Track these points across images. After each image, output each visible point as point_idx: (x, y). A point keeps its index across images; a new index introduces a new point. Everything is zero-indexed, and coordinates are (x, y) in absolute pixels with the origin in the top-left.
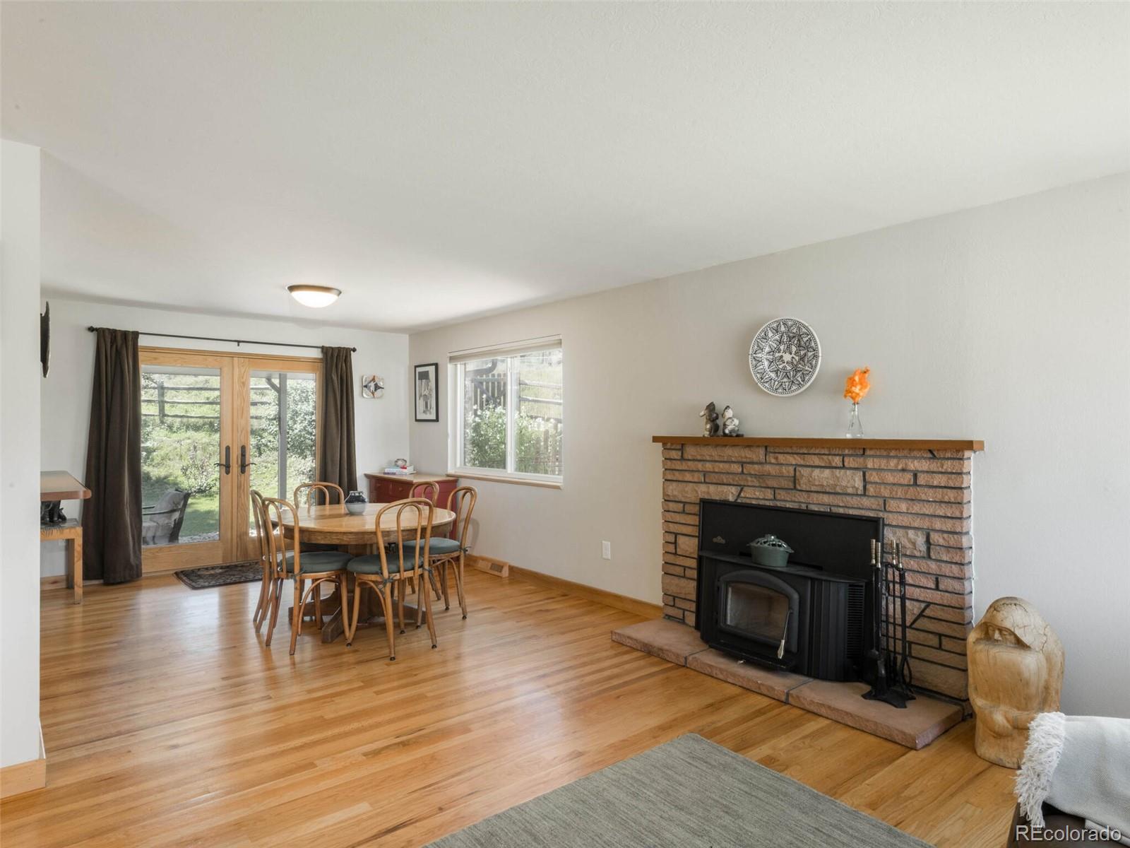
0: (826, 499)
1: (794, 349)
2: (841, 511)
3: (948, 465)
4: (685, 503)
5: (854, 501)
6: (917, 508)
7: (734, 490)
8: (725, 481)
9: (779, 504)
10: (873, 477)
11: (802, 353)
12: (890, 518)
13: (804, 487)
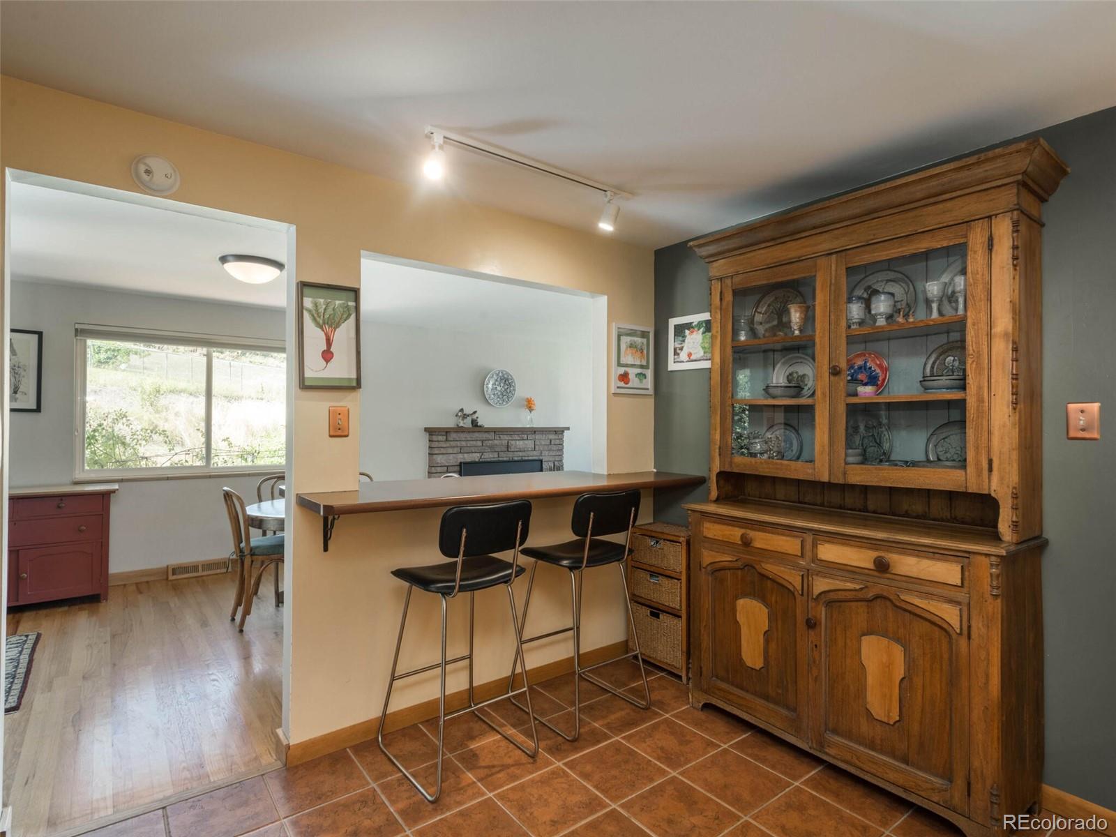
0: (521, 454)
1: (502, 385)
2: (526, 458)
3: (560, 436)
4: (447, 466)
5: (531, 453)
6: (551, 453)
7: (478, 455)
8: (473, 451)
9: (501, 459)
10: (537, 443)
11: (506, 387)
12: (544, 459)
13: (512, 450)
